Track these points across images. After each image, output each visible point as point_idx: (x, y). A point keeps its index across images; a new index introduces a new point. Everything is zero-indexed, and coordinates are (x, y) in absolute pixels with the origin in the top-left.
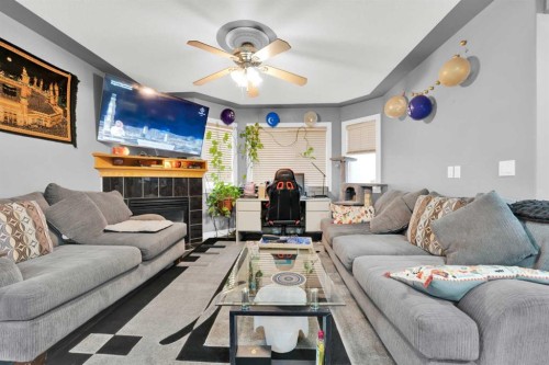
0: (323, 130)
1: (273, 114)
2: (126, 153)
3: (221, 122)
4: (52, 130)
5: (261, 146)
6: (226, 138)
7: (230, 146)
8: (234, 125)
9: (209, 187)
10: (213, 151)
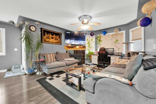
0: (122, 34)
1: (105, 31)
2: (70, 45)
3: (90, 36)
4: (58, 43)
5: (101, 41)
6: (92, 40)
7: (93, 42)
8: (94, 36)
9: (87, 52)
10: (88, 43)
